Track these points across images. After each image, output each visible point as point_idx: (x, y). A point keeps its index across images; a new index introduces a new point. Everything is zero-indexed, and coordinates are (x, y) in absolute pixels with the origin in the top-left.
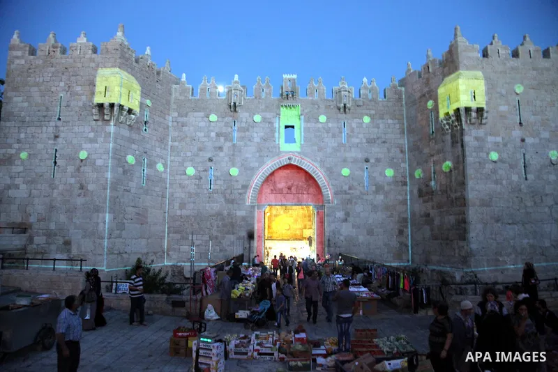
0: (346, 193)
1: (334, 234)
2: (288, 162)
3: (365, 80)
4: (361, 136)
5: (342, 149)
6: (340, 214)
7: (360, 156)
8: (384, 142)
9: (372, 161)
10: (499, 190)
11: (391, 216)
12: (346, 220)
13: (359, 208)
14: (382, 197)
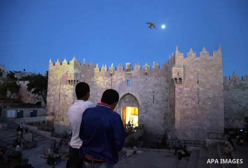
0: (146, 104)
1: (142, 117)
2: (128, 93)
3: (154, 63)
4: (152, 83)
5: (145, 88)
6: (144, 111)
7: (151, 90)
8: (160, 85)
9: (155, 92)
10: (187, 108)
11: (162, 112)
12: (146, 113)
13: (150, 109)
14: (158, 105)
